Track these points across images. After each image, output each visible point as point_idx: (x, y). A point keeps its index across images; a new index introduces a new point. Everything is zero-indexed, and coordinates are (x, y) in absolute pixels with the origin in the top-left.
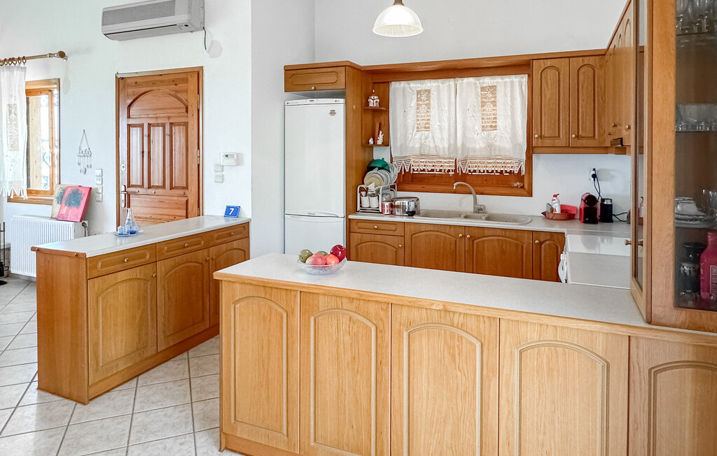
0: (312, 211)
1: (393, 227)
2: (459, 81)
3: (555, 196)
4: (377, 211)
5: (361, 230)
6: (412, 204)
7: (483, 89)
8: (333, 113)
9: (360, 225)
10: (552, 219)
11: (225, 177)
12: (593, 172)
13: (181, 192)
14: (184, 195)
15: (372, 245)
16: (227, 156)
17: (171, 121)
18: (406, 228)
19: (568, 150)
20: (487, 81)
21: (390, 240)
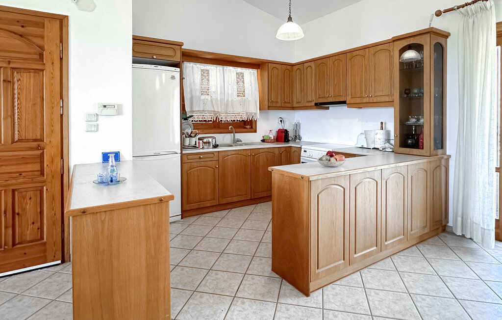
0: (157, 151)
1: (212, 155)
2: (225, 67)
3: (270, 131)
4: (195, 147)
5: (190, 161)
6: (214, 140)
7: (237, 73)
8: (173, 78)
9: (189, 157)
10: (270, 142)
11: (100, 127)
12: (280, 119)
13: (34, 144)
14: (38, 148)
15: (197, 170)
16: (105, 106)
17: (12, 65)
18: (220, 155)
19: (281, 108)
20: (239, 70)
21: (209, 164)
